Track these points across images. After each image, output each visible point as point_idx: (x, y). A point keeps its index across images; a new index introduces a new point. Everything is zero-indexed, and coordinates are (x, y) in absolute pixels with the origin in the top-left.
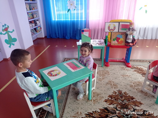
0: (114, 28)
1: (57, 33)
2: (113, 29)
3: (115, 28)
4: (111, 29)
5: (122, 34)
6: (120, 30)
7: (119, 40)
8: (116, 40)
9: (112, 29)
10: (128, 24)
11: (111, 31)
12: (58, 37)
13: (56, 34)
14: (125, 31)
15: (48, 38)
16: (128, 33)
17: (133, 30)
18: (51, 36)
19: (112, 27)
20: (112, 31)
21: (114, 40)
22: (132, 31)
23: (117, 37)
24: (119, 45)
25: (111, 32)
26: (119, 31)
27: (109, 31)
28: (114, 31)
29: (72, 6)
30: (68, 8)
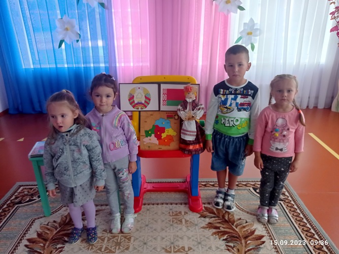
0: (147, 101)
2: (143, 102)
3: (150, 100)
4: (137, 104)
5: (169, 117)
6: (163, 105)
7: (162, 134)
8: (153, 135)
9: (141, 103)
11: (138, 108)
17: (195, 106)
19: (139, 98)
20: (142, 108)
21: (148, 134)
22: (193, 110)
23: (157, 126)
24: (164, 148)
25: (140, 112)
26: (161, 109)
27: (134, 107)
28: (146, 107)
29: (69, 32)
30: (60, 38)
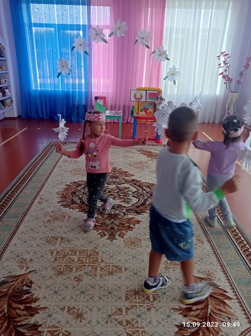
1: (40, 110)
2: (140, 98)
3: (142, 97)
4: (137, 98)
5: (150, 104)
6: (148, 99)
7: (147, 111)
8: (144, 111)
10: (157, 92)
12: (41, 116)
13: (37, 112)
14: (153, 101)
15: (23, 118)
16: (156, 102)
17: (162, 99)
18: (29, 115)
20: (139, 100)
21: (142, 111)
23: (145, 108)
24: (148, 116)
26: (147, 101)
28: (141, 100)
29: (65, 68)
30: (59, 71)
